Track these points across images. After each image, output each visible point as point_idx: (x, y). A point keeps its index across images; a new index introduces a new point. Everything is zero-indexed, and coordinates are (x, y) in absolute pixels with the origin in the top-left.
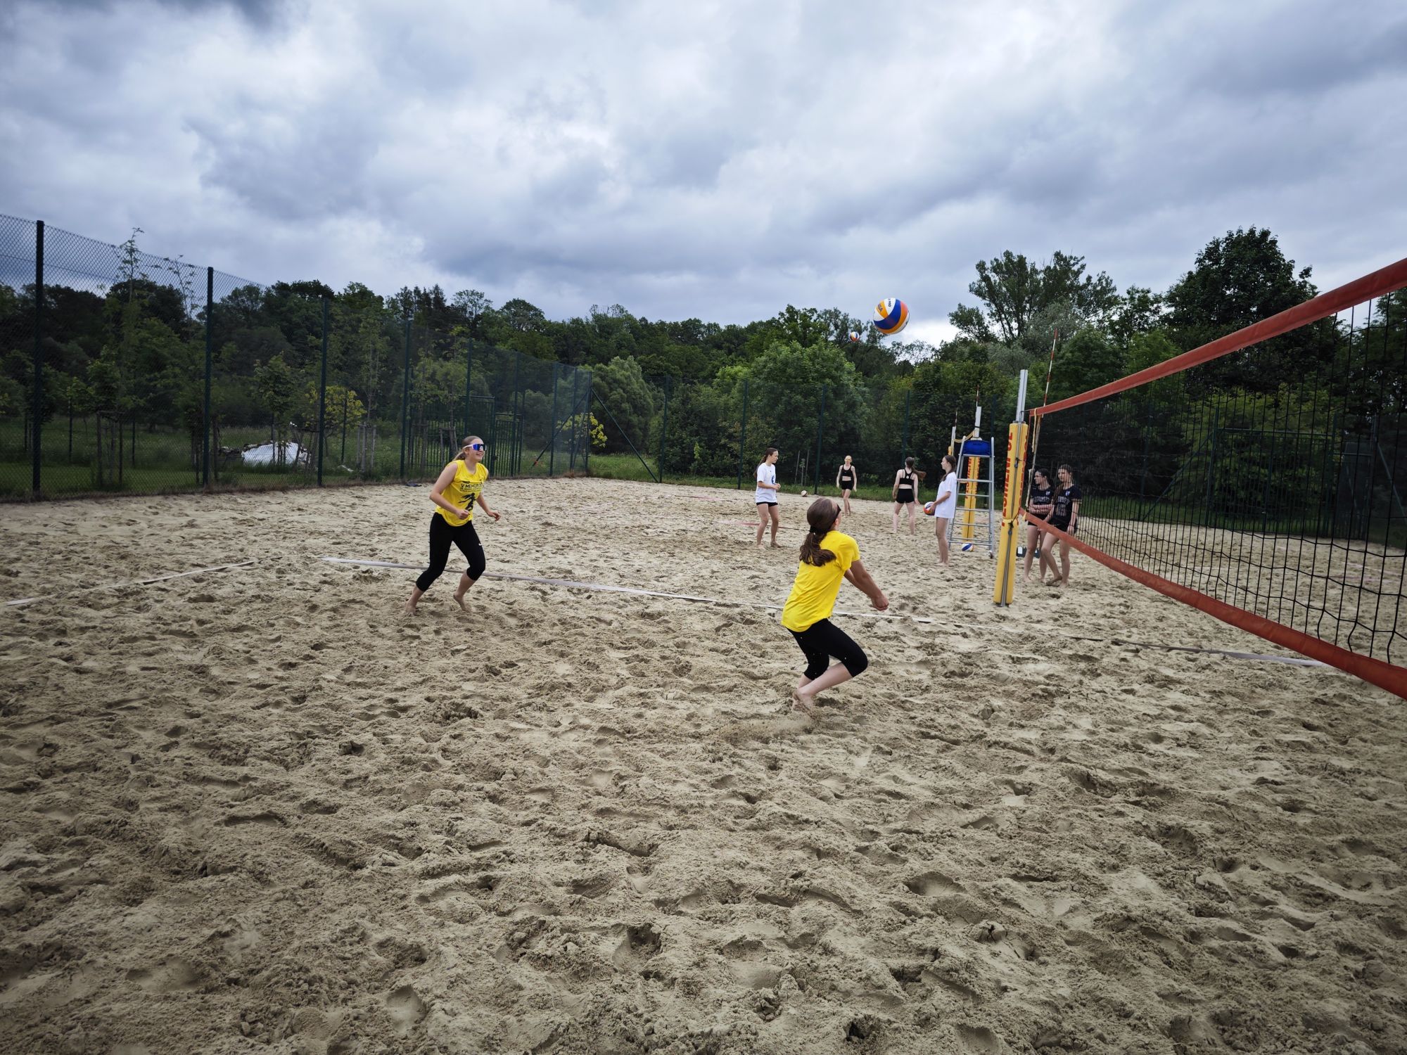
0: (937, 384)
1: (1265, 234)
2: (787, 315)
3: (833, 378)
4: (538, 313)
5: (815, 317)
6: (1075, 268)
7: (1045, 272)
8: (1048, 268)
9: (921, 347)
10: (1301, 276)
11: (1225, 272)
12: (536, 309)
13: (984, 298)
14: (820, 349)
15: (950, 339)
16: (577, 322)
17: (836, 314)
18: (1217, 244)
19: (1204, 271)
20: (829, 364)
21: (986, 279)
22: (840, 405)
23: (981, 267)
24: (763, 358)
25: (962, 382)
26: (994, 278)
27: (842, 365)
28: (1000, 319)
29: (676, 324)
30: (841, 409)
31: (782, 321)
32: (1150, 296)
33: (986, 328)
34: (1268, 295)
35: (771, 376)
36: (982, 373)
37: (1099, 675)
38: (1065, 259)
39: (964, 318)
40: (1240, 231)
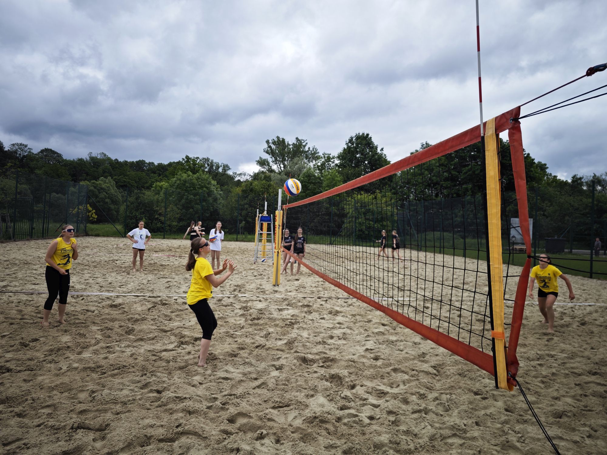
0: (252, 190)
1: (368, 135)
2: (186, 160)
3: (207, 188)
4: (59, 155)
5: (198, 161)
6: (304, 144)
7: (293, 145)
8: (294, 143)
9: (245, 175)
10: (381, 151)
11: (356, 148)
12: (58, 153)
13: (269, 155)
14: (200, 175)
15: (257, 171)
16: (81, 160)
17: (207, 160)
18: (352, 138)
19: (348, 147)
20: (205, 182)
21: (270, 147)
22: (210, 199)
23: (268, 142)
24: (175, 179)
25: (261, 189)
26: (273, 147)
27: (210, 182)
28: (276, 163)
29: (133, 162)
30: (211, 201)
31: (183, 162)
32: (331, 156)
33: (271, 167)
34: (370, 157)
35: (178, 187)
36: (269, 186)
37: (312, 313)
38: (300, 140)
39: (262, 163)
40: (359, 134)
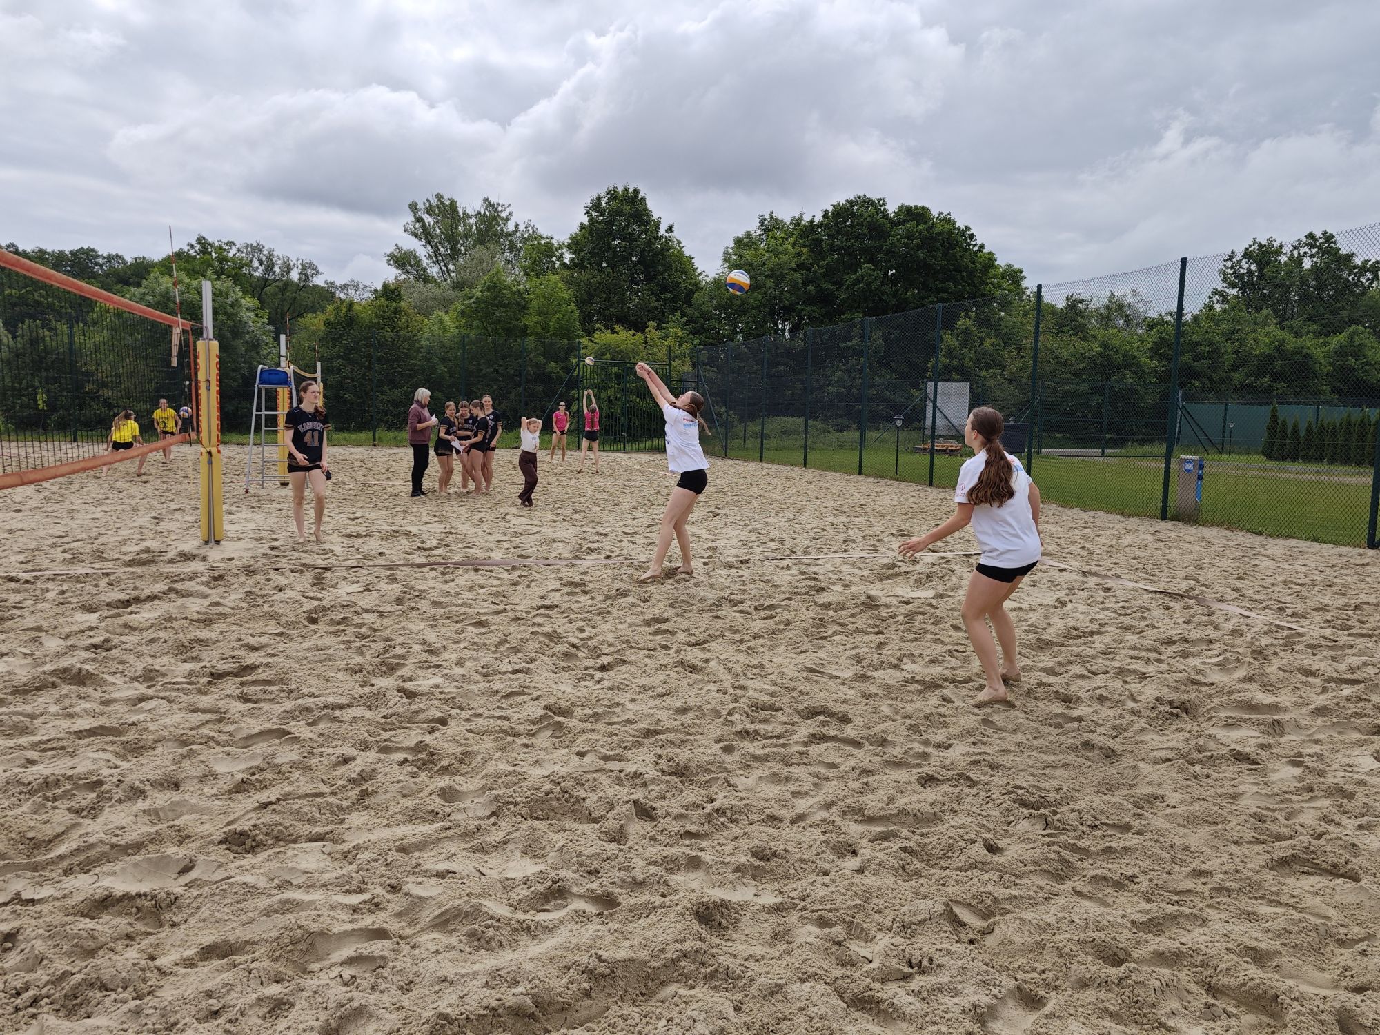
1: (636, 192)
5: (233, 251)
6: (504, 215)
7: (476, 216)
8: (479, 213)
9: (357, 288)
10: (667, 231)
13: (420, 239)
18: (599, 199)
19: (591, 219)
21: (420, 220)
23: (414, 207)
26: (429, 220)
28: (437, 262)
31: (192, 252)
34: (643, 247)
38: (493, 206)
39: (402, 260)
40: (615, 188)
